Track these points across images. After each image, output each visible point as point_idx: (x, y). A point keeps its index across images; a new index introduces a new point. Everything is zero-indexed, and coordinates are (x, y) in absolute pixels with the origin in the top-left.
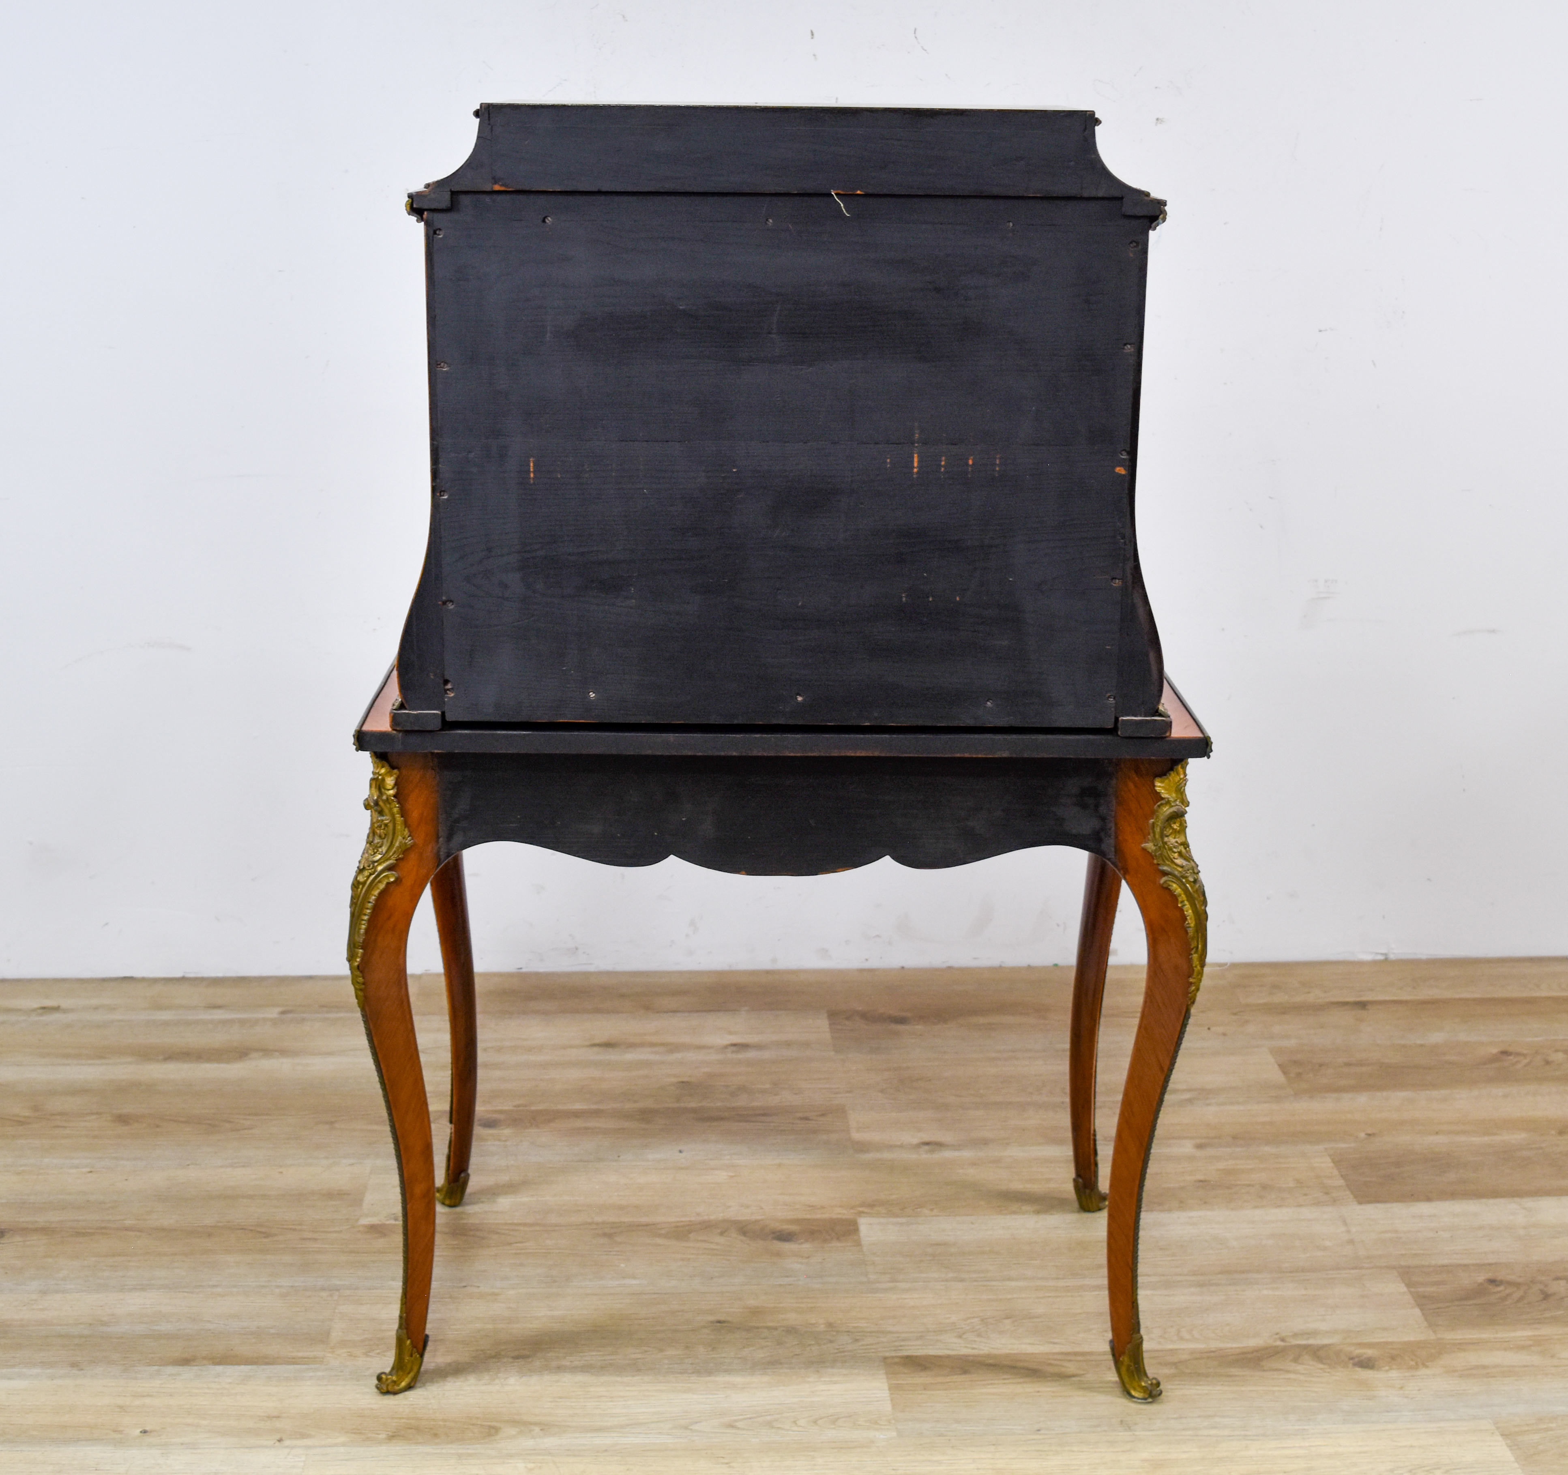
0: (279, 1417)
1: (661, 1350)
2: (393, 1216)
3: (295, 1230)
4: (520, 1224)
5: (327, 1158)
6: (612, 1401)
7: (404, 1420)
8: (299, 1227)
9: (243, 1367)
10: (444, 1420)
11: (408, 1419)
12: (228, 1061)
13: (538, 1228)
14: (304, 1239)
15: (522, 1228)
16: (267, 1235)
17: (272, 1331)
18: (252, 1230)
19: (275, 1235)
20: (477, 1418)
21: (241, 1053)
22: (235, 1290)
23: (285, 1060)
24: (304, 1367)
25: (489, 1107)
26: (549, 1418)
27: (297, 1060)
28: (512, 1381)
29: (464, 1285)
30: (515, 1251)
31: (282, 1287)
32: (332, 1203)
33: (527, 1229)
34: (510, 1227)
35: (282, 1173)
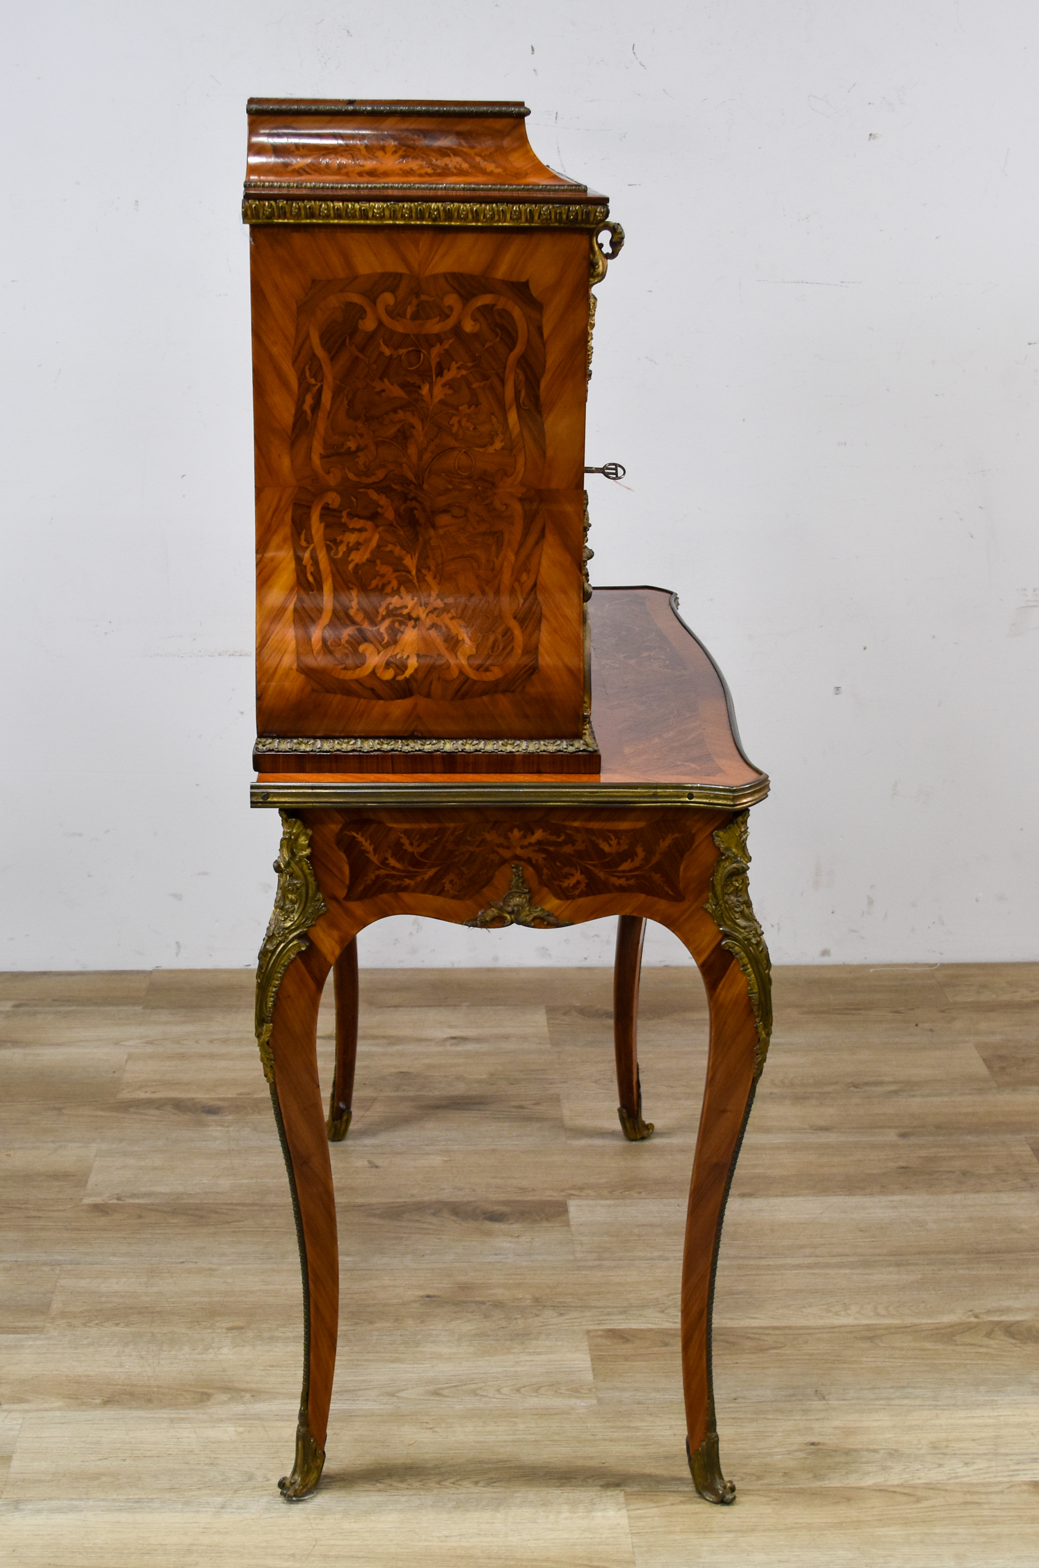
1: (371, 1323)
2: (115, 1196)
3: (20, 1208)
4: (239, 1205)
5: (53, 1142)
7: (119, 1387)
8: (23, 1206)
10: (158, 1387)
13: (256, 1208)
14: (29, 1217)
15: (240, 1208)
20: (191, 1385)
23: (17, 1051)
24: (24, 1336)
25: (213, 1095)
26: (260, 1386)
27: (28, 1051)
28: (225, 1350)
29: (182, 1260)
30: (233, 1230)
31: (5, 1261)
32: (57, 1183)
33: (245, 1208)
34: (230, 1207)
35: (9, 1155)
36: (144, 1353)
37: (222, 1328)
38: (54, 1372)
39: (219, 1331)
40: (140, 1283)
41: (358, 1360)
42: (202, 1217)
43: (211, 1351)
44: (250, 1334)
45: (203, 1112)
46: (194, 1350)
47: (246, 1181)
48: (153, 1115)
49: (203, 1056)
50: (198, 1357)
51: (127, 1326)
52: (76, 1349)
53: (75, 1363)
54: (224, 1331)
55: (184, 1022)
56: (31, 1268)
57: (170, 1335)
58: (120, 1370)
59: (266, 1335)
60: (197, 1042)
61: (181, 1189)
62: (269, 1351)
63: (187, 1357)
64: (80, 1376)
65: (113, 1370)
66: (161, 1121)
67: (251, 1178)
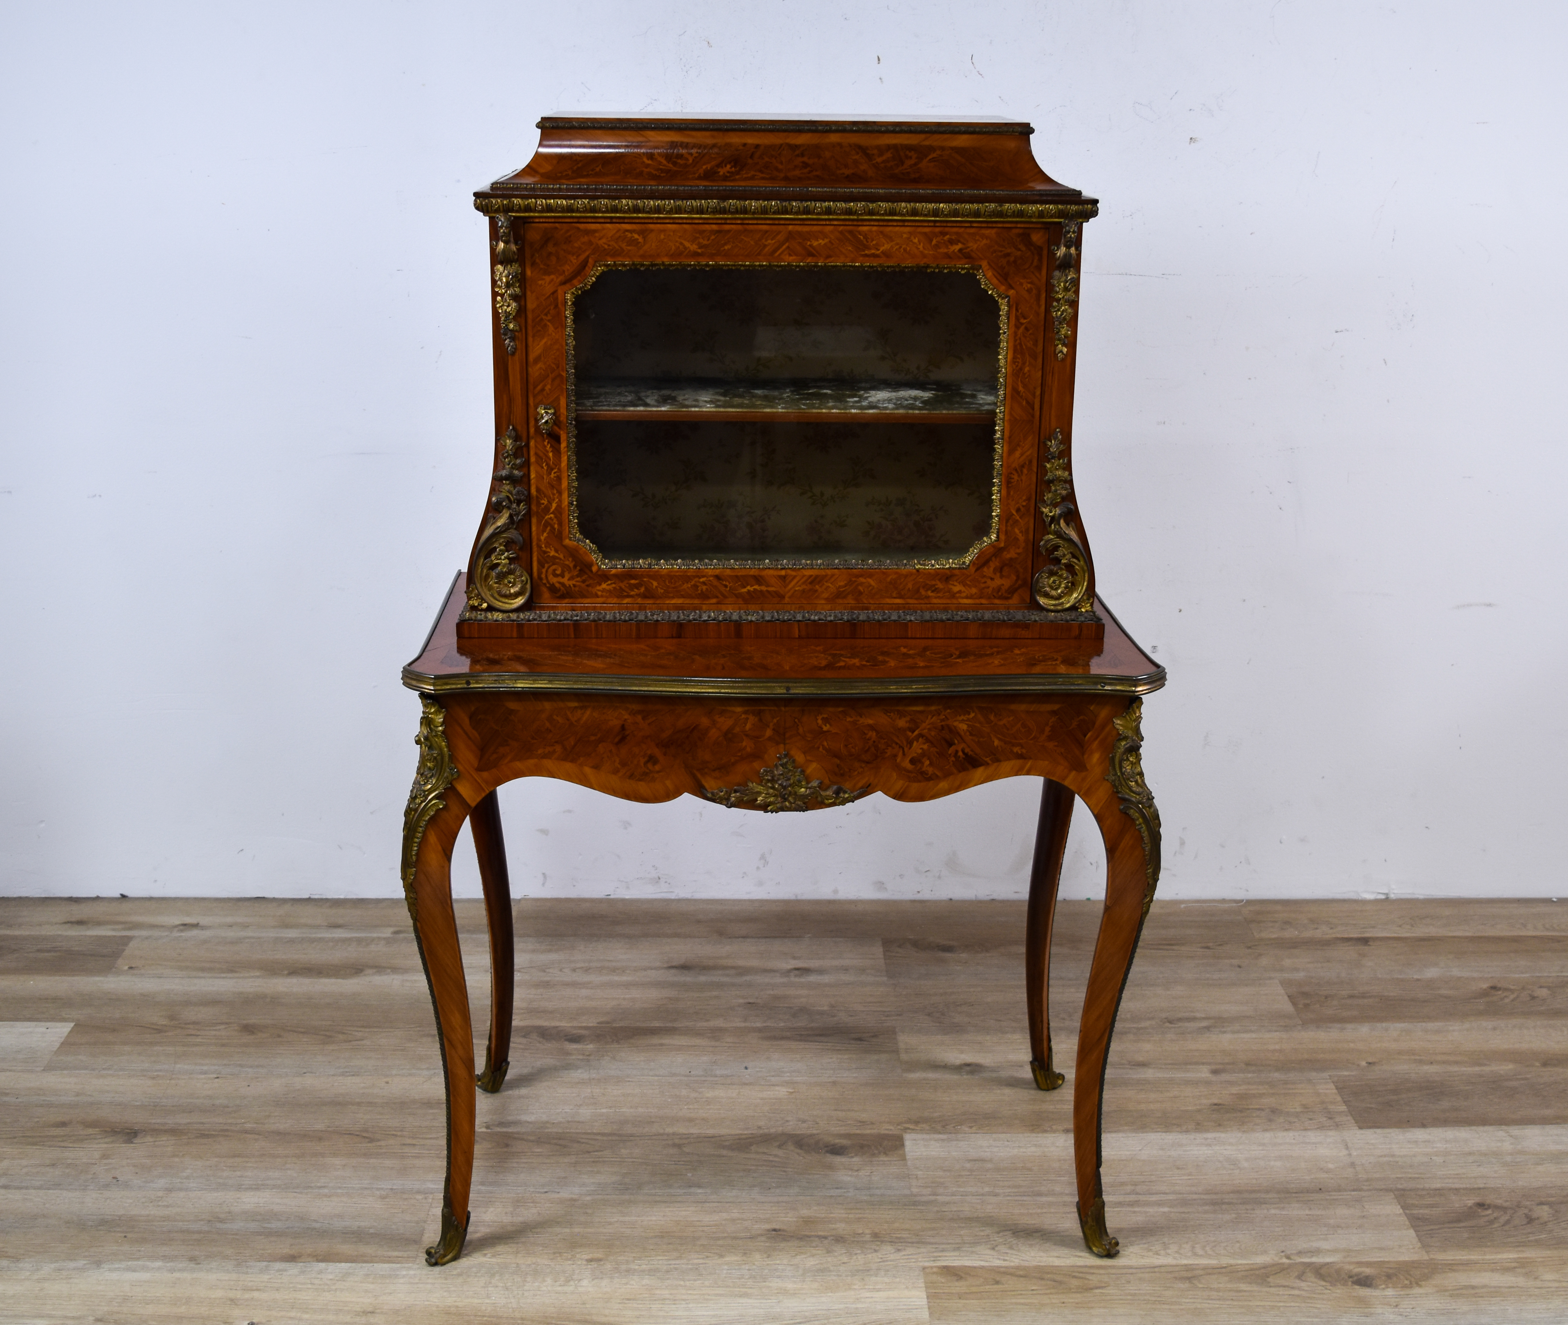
0: (373, 1312)
1: (721, 1256)
2: (484, 1124)
3: (396, 1136)
4: (599, 1134)
5: (428, 1069)
6: (674, 1304)
7: (485, 1319)
8: (399, 1133)
9: (343, 1264)
10: (522, 1319)
11: (489, 1317)
12: (344, 977)
13: (614, 1138)
14: (404, 1145)
15: (599, 1137)
16: (371, 1140)
17: (372, 1231)
18: (357, 1135)
19: (379, 1140)
20: (553, 1317)
21: (356, 969)
22: (339, 1191)
23: (395, 977)
24: (398, 1265)
25: (575, 1024)
26: (617, 1319)
27: (406, 977)
28: (585, 1283)
29: (545, 1190)
30: (593, 1160)
31: (382, 1189)
32: (431, 1111)
33: (605, 1138)
34: (589, 1137)
35: (387, 1083)
36: (509, 1284)
37: (582, 1259)
38: (426, 1303)
39: (579, 1263)
40: (506, 1213)
41: (709, 1295)
42: (565, 1146)
43: (572, 1283)
44: (608, 1266)
45: (566, 1040)
46: (556, 1282)
47: (604, 1110)
48: (520, 1043)
49: (567, 985)
50: (560, 1289)
51: (494, 1256)
52: (446, 1279)
53: (445, 1294)
54: (584, 1263)
55: (550, 951)
56: (405, 1196)
57: (533, 1266)
58: (488, 1301)
59: (624, 1267)
60: (561, 970)
61: (544, 1118)
62: (626, 1284)
63: (549, 1288)
64: (450, 1307)
65: (480, 1301)
66: (527, 1049)
67: (610, 1107)
